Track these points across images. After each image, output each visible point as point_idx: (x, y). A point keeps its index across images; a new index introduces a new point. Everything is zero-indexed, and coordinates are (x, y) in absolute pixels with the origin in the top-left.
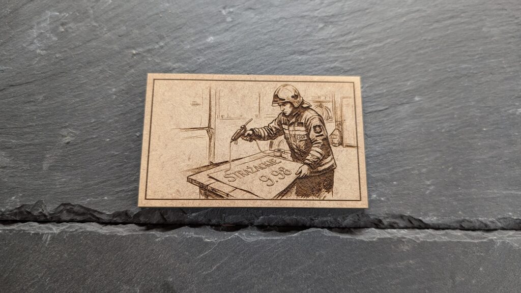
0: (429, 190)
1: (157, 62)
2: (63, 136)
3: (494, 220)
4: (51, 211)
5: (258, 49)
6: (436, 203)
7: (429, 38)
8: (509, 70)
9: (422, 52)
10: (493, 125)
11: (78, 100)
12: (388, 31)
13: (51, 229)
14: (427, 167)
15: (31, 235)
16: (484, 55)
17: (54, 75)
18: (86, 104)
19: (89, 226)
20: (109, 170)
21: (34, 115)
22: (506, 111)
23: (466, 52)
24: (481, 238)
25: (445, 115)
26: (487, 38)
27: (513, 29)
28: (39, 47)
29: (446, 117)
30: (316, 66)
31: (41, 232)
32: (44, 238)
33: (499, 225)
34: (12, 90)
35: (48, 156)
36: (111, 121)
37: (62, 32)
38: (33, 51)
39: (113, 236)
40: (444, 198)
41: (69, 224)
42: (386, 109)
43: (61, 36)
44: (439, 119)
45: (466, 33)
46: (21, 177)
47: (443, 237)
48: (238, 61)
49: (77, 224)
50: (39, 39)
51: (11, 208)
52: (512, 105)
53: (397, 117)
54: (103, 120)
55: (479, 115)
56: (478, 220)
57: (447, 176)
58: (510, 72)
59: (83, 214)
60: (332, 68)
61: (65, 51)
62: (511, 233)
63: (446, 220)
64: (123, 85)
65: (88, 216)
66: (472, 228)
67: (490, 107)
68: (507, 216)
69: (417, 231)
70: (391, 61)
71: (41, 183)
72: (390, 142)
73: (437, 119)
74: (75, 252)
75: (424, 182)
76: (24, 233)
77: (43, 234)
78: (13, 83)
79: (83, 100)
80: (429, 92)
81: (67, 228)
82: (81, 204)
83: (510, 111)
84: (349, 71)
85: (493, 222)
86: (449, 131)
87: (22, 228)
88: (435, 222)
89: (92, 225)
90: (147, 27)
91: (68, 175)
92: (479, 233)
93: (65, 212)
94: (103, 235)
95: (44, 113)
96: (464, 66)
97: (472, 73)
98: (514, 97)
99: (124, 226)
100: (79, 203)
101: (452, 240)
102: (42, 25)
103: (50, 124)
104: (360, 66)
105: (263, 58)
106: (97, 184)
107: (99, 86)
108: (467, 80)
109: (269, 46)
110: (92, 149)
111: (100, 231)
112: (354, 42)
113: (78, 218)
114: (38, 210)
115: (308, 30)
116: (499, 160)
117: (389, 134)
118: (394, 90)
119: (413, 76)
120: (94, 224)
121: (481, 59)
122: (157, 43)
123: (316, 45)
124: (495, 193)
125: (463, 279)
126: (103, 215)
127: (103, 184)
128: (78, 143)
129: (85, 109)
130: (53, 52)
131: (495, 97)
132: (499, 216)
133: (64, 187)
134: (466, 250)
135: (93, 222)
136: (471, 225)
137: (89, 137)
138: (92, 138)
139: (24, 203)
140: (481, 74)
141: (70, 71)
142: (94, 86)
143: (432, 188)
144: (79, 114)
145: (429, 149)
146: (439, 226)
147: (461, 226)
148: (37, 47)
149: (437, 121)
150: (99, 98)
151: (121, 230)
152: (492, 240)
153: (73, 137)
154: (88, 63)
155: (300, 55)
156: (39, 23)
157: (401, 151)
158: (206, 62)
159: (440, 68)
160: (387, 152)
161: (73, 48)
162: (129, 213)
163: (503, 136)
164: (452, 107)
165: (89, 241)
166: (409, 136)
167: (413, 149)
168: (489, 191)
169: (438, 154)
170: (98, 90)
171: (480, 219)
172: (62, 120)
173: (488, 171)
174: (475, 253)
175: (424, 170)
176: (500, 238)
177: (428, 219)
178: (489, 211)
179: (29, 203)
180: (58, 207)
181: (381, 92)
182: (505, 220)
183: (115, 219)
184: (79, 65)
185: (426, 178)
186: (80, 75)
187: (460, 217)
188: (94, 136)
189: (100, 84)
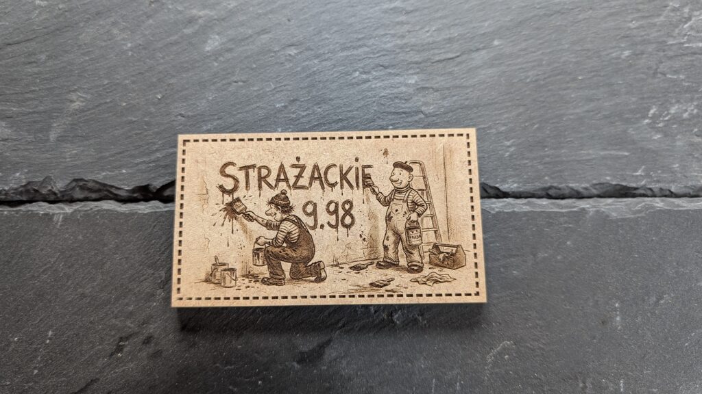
0: (508, 151)
1: (179, 11)
2: (72, 101)
3: (588, 185)
4: (61, 188)
6: (518, 167)
10: (591, 72)
11: (87, 58)
13: (63, 209)
14: (507, 126)
15: (41, 215)
17: (58, 30)
18: (98, 63)
19: (106, 205)
20: (126, 139)
21: (37, 78)
22: (607, 55)
24: (571, 207)
25: (530, 62)
29: (533, 64)
30: (372, 8)
31: (51, 212)
32: (55, 218)
33: (595, 192)
34: (9, 49)
35: (55, 125)
38: (33, 1)
39: (133, 214)
40: (527, 162)
41: (83, 203)
42: (458, 56)
44: (524, 66)
46: (27, 150)
47: (524, 207)
48: (277, 4)
49: (93, 203)
51: (15, 186)
52: (615, 47)
53: (471, 66)
54: (118, 81)
55: (574, 60)
56: (567, 186)
57: (531, 135)
59: (99, 191)
60: (391, 9)
62: (610, 201)
63: (529, 187)
64: (139, 39)
65: (105, 192)
66: (561, 197)
67: (588, 50)
68: (605, 181)
69: (494, 200)
71: (49, 156)
72: (461, 96)
73: (520, 67)
74: (91, 234)
75: (502, 142)
76: (32, 213)
77: (54, 214)
78: (10, 41)
79: (93, 58)
80: (512, 35)
81: (81, 207)
82: (95, 179)
83: (614, 55)
84: (412, 11)
85: (586, 189)
86: (536, 81)
87: (30, 209)
88: (516, 190)
89: (110, 203)
91: (80, 146)
92: (570, 201)
93: (77, 189)
94: (122, 214)
95: (48, 75)
97: (567, 9)
98: (619, 37)
99: (146, 203)
100: (94, 177)
101: (535, 210)
103: (56, 87)
104: (426, 6)
106: (112, 156)
107: (112, 41)
108: (560, 18)
110: (107, 115)
111: (119, 209)
113: (94, 196)
114: (46, 187)
116: (597, 114)
117: (459, 87)
118: (468, 33)
119: (492, 15)
124: (589, 154)
125: (546, 255)
126: (122, 191)
127: (120, 155)
128: (89, 109)
129: (96, 69)
130: (55, 3)
131: (595, 37)
132: (595, 182)
133: (75, 161)
134: (551, 221)
135: (110, 199)
136: (560, 192)
137: (102, 101)
138: (106, 103)
139: (30, 180)
140: (578, 9)
141: (76, 24)
142: (105, 41)
143: (512, 149)
144: (89, 75)
145: (509, 104)
146: (520, 194)
147: (547, 194)
149: (520, 69)
150: (112, 56)
151: (143, 207)
152: (584, 209)
153: (83, 102)
154: (98, 13)
157: (475, 107)
158: (238, 7)
160: (458, 109)
162: (151, 187)
163: (603, 86)
164: (541, 52)
165: (106, 221)
166: (486, 89)
167: (490, 104)
168: (583, 152)
169: (521, 110)
170: (111, 46)
171: (570, 185)
172: (70, 83)
173: (582, 128)
174: (561, 224)
175: (503, 128)
176: (594, 207)
177: (507, 186)
178: (582, 176)
179: (36, 180)
180: (69, 184)
181: (452, 36)
182: (602, 186)
183: (135, 195)
184: (86, 16)
185: (506, 138)
186: (88, 28)
187: (546, 184)
188: (108, 101)
189: (112, 39)
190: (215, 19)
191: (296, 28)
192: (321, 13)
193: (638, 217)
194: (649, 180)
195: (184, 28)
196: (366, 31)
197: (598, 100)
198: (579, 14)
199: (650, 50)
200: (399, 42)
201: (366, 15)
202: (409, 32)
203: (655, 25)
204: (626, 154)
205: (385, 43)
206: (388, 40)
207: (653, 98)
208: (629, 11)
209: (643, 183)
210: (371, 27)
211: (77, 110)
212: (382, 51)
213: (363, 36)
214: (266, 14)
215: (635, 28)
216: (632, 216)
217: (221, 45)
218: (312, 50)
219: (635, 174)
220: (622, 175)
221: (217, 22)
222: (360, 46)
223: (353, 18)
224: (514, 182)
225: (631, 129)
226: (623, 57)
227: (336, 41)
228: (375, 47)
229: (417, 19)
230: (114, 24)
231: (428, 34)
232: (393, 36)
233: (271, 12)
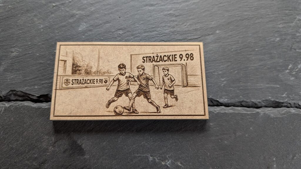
0: (223, 83)
1: (67, 11)
2: (12, 52)
3: (260, 101)
4: (4, 94)
6: (227, 91)
8: (272, 16)
9: (221, 5)
10: (261, 47)
11: (21, 32)
13: (4, 105)
14: (222, 71)
16: (258, 7)
17: (7, 17)
18: (26, 34)
19: (26, 103)
20: (38, 71)
22: (269, 39)
23: (247, 5)
24: (252, 111)
29: (235, 42)
30: (159, 13)
33: (264, 104)
35: (3, 63)
36: (40, 44)
39: (40, 108)
40: (232, 88)
41: (15, 102)
42: (200, 38)
44: (230, 43)
47: (230, 111)
48: (114, 10)
49: (20, 102)
52: (273, 36)
53: (205, 42)
54: (35, 43)
55: (254, 41)
56: (251, 101)
57: (233, 76)
59: (23, 96)
60: (168, 14)
61: (14, 4)
62: (270, 109)
63: (233, 101)
64: (47, 23)
65: (26, 97)
66: (248, 106)
67: (260, 37)
68: (268, 99)
69: (216, 107)
70: (203, 10)
74: (18, 117)
75: (220, 79)
79: (24, 32)
80: (225, 28)
81: (13, 104)
82: (22, 91)
83: (272, 39)
84: (178, 16)
85: (259, 102)
86: (236, 50)
88: (227, 102)
89: (28, 103)
91: (14, 74)
92: (251, 109)
93: (12, 95)
94: (34, 108)
96: (246, 13)
97: (251, 18)
98: (274, 31)
99: (47, 103)
100: (21, 90)
101: (235, 112)
103: (5, 45)
104: (185, 13)
105: (129, 8)
106: (31, 79)
108: (247, 22)
109: (132, 2)
110: (29, 59)
111: (32, 105)
113: (20, 99)
116: (265, 67)
118: (205, 27)
119: (216, 19)
121: (255, 10)
124: (261, 86)
125: (241, 134)
126: (35, 97)
127: (34, 79)
128: (21, 56)
129: (25, 37)
130: (7, 5)
131: (263, 31)
132: (263, 99)
133: (12, 81)
134: (243, 117)
135: (28, 101)
136: (247, 104)
137: (27, 53)
138: (29, 53)
141: (16, 15)
142: (30, 24)
143: (225, 82)
144: (21, 40)
145: (223, 61)
146: (228, 104)
147: (241, 104)
149: (228, 44)
150: (33, 31)
151: (45, 105)
152: (258, 112)
153: (17, 53)
154: (27, 11)
158: (96, 10)
159: (232, 14)
161: (19, 3)
163: (267, 54)
164: (238, 37)
165: (26, 111)
166: (212, 53)
167: (215, 61)
168: (258, 85)
169: (229, 64)
170: (32, 26)
171: (252, 100)
172: (12, 43)
173: (258, 74)
174: (248, 119)
175: (221, 72)
176: (263, 111)
177: (222, 100)
178: (258, 96)
180: (8, 92)
181: (197, 28)
182: (267, 101)
183: (41, 99)
184: (22, 12)
185: (222, 77)
186: (22, 17)
187: (241, 99)
188: (30, 52)
189: (33, 23)
190: (84, 16)
191: (123, 21)
192: (135, 15)
193: (284, 117)
194: (289, 99)
195: (69, 19)
196: (156, 24)
197: (265, 60)
198: (255, 20)
199: (288, 38)
200: (172, 30)
201: (156, 16)
202: (177, 25)
203: (290, 26)
204: (278, 86)
205: (165, 30)
206: (167, 28)
207: (290, 60)
208: (279, 20)
209: (286, 100)
210: (159, 22)
211: (14, 56)
212: (164, 33)
213: (155, 26)
214: (109, 14)
215: (281, 28)
216: (281, 116)
217: (86, 28)
218: (130, 32)
219: (282, 96)
220: (277, 96)
221: (85, 17)
222: (153, 31)
223: (150, 18)
224: (226, 98)
225: (280, 75)
226: (276, 41)
227: (142, 28)
228: (160, 32)
229: (181, 19)
230: (35, 16)
231: (186, 27)
232: (169, 27)
233: (111, 13)
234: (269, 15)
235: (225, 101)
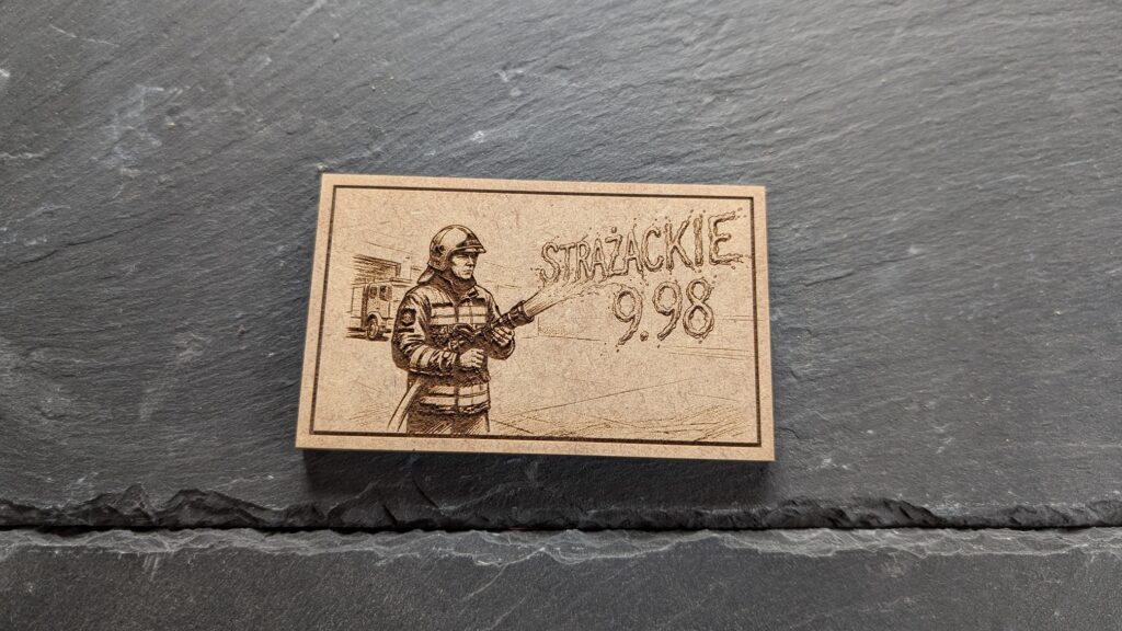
0: (942, 445)
2: (180, 349)
3: (1084, 506)
4: (158, 506)
5: (578, 155)
6: (960, 472)
7: (937, 119)
8: (1107, 182)
9: (922, 149)
10: (1075, 302)
11: (207, 271)
12: (849, 106)
13: (160, 545)
14: (938, 398)
15: (120, 557)
16: (1053, 152)
17: (157, 219)
18: (226, 279)
19: (236, 537)
20: (274, 418)
21: (119, 305)
22: (1102, 272)
23: (1016, 146)
24: (1056, 548)
25: (974, 284)
26: (1059, 115)
27: (1116, 94)
28: (125, 162)
29: (978, 288)
31: (139, 551)
32: (147, 563)
33: (1095, 517)
34: (71, 253)
35: (149, 391)
36: (275, 314)
37: (171, 128)
38: (114, 169)
39: (287, 558)
40: (976, 462)
41: (196, 533)
42: (849, 275)
43: (170, 137)
44: (961, 292)
45: (1013, 107)
46: (97, 436)
47: (975, 547)
50: (124, 144)
51: (77, 503)
52: (1115, 258)
53: (872, 292)
54: (260, 313)
55: (1045, 281)
56: (1047, 507)
57: (979, 414)
58: (1110, 187)
59: (225, 511)
61: (178, 168)
63: (980, 510)
64: (298, 237)
66: (1037, 525)
67: (1068, 264)
68: (1111, 498)
69: (920, 532)
70: (859, 171)
71: (137, 448)
72: (858, 345)
73: (956, 293)
74: (211, 593)
75: (931, 428)
76: (104, 554)
77: (143, 556)
78: (73, 239)
79: (216, 270)
80: (940, 236)
81: (192, 542)
82: (219, 491)
83: (1112, 272)
85: (1078, 511)
86: (984, 319)
87: (101, 544)
88: (958, 514)
89: (244, 535)
90: (347, 112)
91: (192, 431)
92: (1052, 535)
93: (186, 507)
94: (267, 556)
95: (139, 301)
96: (1012, 177)
97: (1029, 191)
99: (310, 534)
100: (216, 488)
101: (995, 553)
102: (129, 115)
103: (153, 323)
104: (791, 185)
105: (588, 173)
106: (251, 449)
107: (250, 241)
108: (1018, 208)
109: (601, 148)
110: (240, 374)
111: (261, 547)
112: (779, 131)
113: (215, 520)
114: (132, 504)
115: (679, 110)
116: (1091, 376)
117: (855, 329)
118: (866, 233)
119: (903, 202)
120: (247, 531)
121: (1047, 161)
122: (368, 146)
123: (698, 141)
124: (1082, 450)
126: (265, 513)
127: (264, 448)
128: (209, 364)
129: (223, 291)
130: (154, 172)
131: (1080, 241)
132: (1093, 499)
133: (184, 457)
134: (1024, 573)
135: (245, 527)
136: (1034, 518)
137: (233, 349)
138: (239, 352)
139: (103, 492)
140: (1048, 193)
141: (188, 209)
142: (239, 240)
143: (948, 441)
144: (209, 301)
146: (965, 522)
147: (1013, 520)
148: (121, 162)
149: (956, 296)
150: (251, 266)
151: (304, 543)
152: (1079, 551)
153: (199, 349)
154: (226, 192)
155: (665, 165)
156: (122, 111)
157: (882, 364)
159: (961, 183)
160: (853, 367)
161: (195, 163)
163: (1097, 326)
164: (989, 267)
165: (238, 569)
166: (899, 332)
167: (908, 360)
168: (1070, 444)
169: (961, 369)
170: (249, 250)
171: (1053, 505)
172: (176, 315)
173: (1067, 403)
174: (1042, 579)
176: (1096, 546)
177: (942, 507)
178: (1072, 488)
179: (114, 491)
180: (173, 499)
181: (837, 239)
182: (1107, 506)
183: (291, 520)
184: (207, 196)
185: (936, 420)
186: (210, 218)
187: (1011, 502)
188: (243, 348)
189: (251, 237)
198: (1048, 202)
211: (188, 363)
224: (956, 500)
230: (255, 210)
231: (797, 235)
234: (1097, 179)
235: (951, 512)
